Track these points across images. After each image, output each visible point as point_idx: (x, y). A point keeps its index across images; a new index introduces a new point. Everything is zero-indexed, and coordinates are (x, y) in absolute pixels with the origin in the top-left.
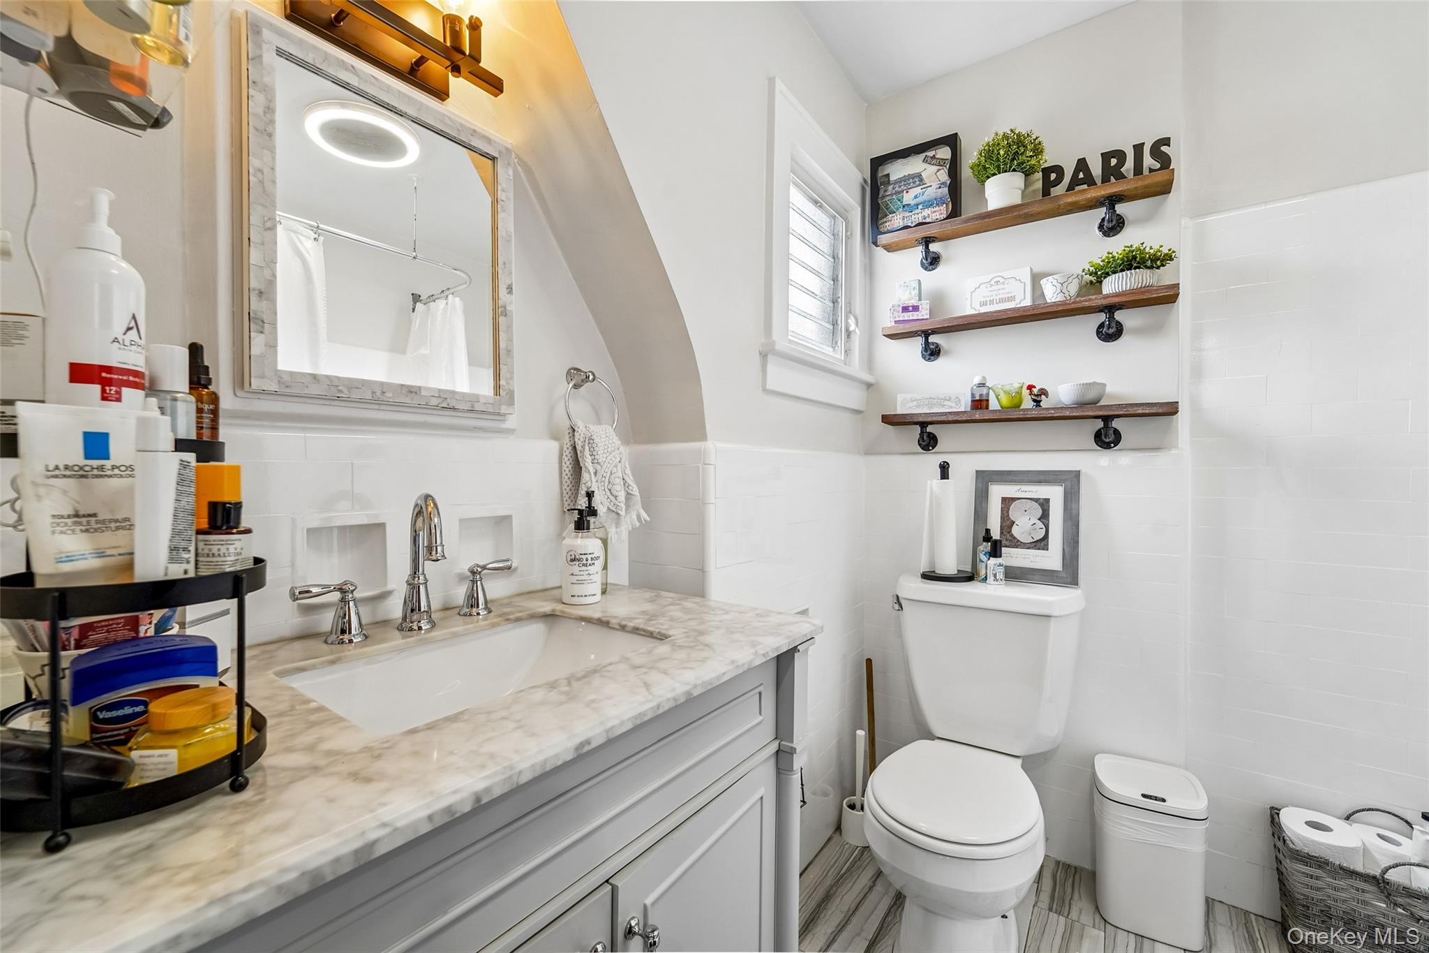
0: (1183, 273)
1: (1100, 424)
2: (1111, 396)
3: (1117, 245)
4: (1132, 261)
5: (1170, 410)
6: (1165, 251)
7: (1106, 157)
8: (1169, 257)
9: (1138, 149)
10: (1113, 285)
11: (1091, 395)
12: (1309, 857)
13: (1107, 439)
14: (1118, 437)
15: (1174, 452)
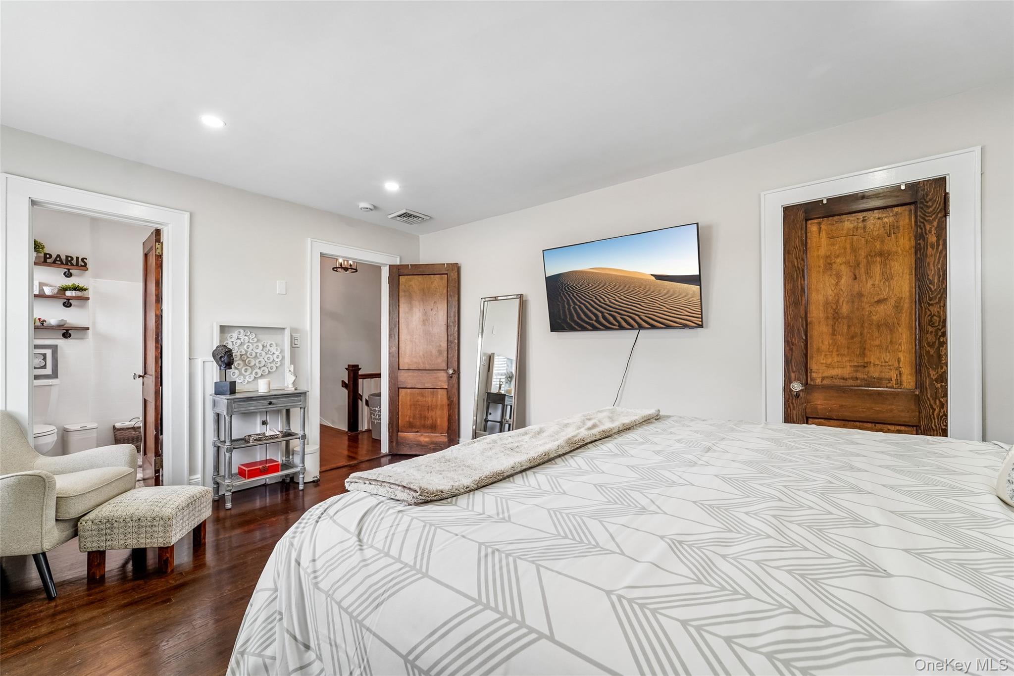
0: (90, 294)
1: (65, 331)
2: (68, 324)
3: (69, 282)
4: (76, 288)
5: (88, 329)
6: (85, 287)
7: (67, 257)
8: (85, 290)
9: (77, 258)
10: (69, 293)
11: (62, 323)
12: (121, 429)
13: (66, 335)
14: (70, 335)
15: (87, 340)
